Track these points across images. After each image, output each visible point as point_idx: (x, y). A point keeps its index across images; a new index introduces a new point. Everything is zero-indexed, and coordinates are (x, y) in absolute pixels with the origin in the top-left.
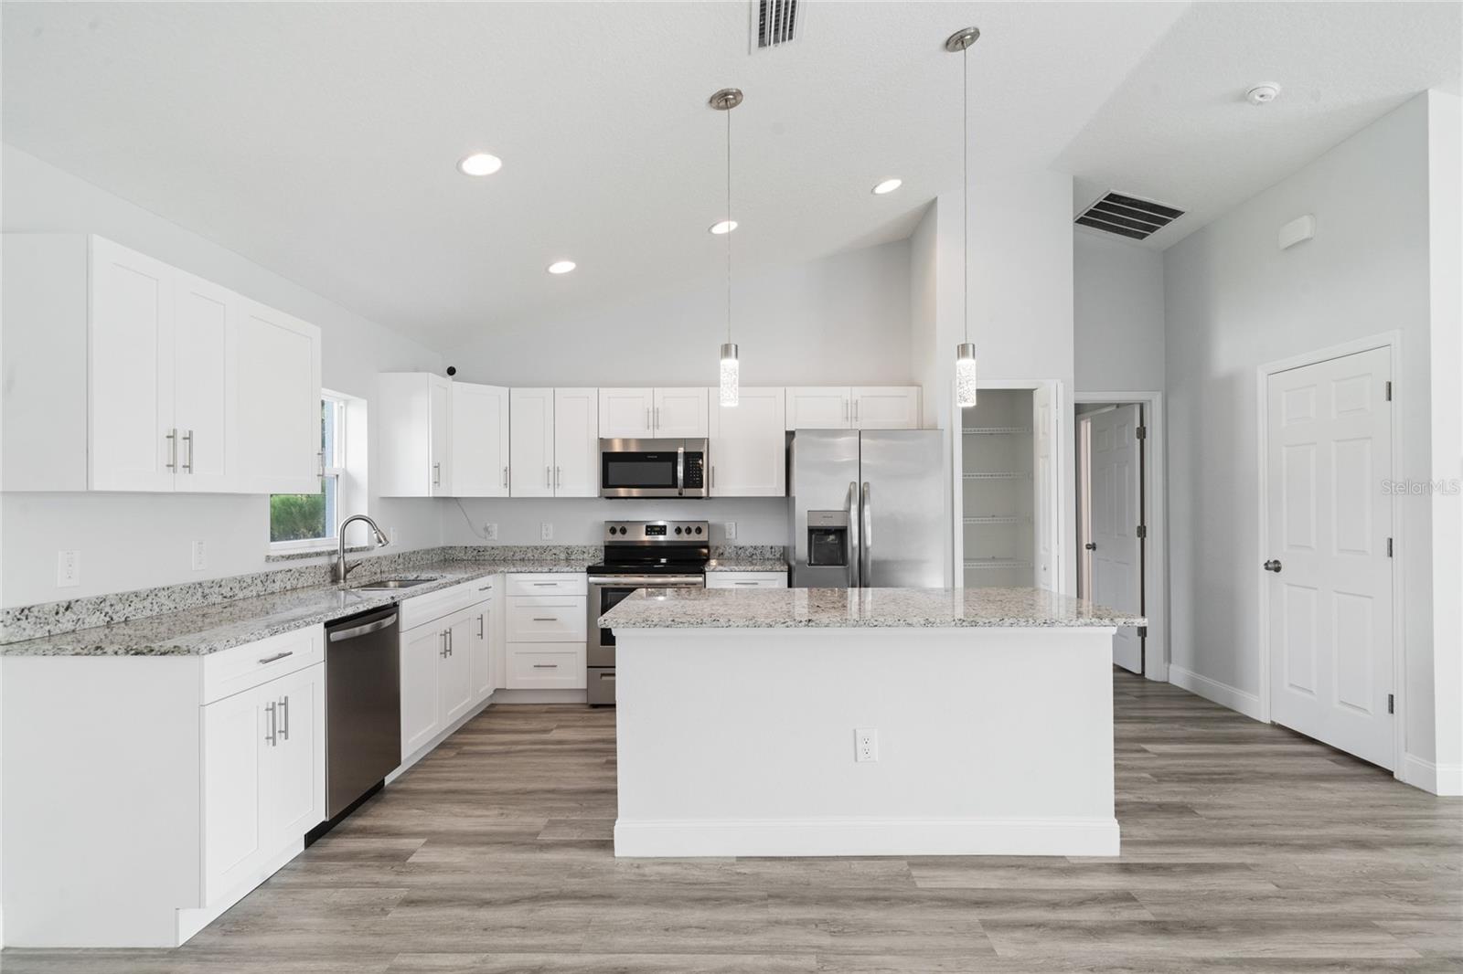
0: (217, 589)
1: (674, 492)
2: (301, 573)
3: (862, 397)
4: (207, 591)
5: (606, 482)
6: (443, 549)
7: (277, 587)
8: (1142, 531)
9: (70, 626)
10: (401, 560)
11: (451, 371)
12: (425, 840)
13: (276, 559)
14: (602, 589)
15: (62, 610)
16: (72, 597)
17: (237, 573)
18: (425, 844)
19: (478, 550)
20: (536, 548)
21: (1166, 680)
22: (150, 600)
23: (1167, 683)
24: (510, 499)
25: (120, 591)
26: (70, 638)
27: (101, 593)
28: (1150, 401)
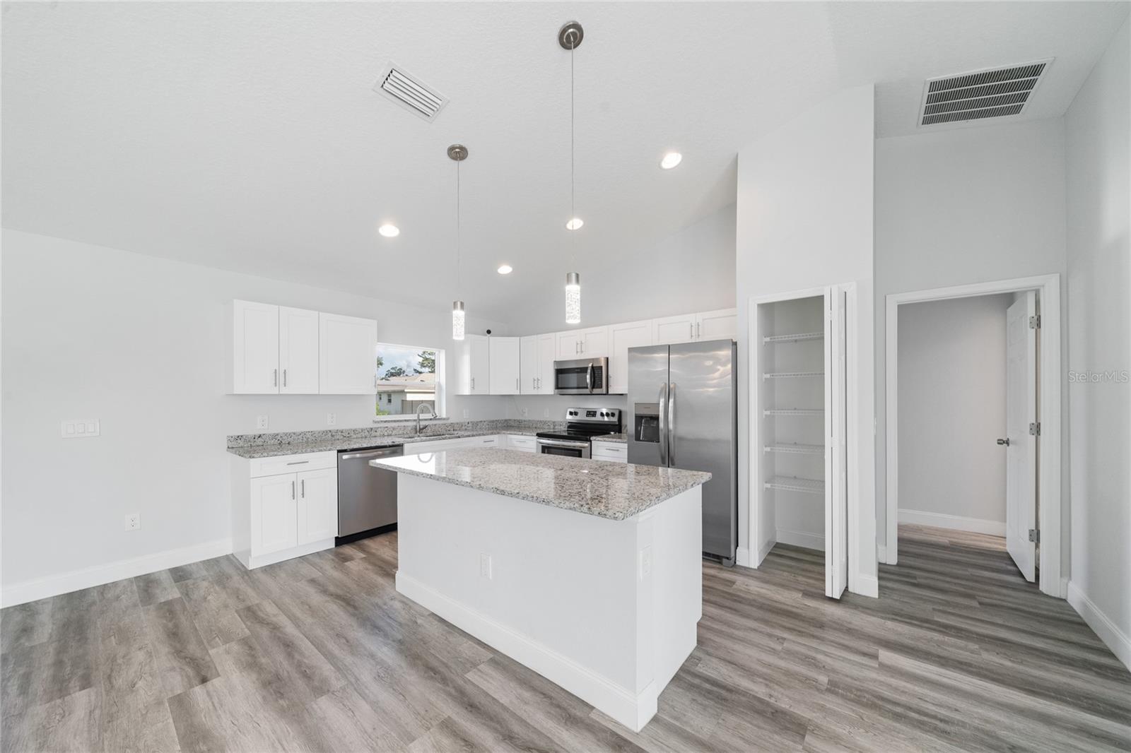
0: (340, 433)
1: (587, 391)
2: (394, 429)
3: (703, 320)
4: (334, 434)
5: (558, 386)
6: (506, 420)
7: (378, 434)
8: (1037, 429)
9: (261, 443)
10: (470, 425)
11: (489, 332)
12: (364, 556)
13: (378, 422)
14: (543, 446)
15: (256, 438)
16: (261, 433)
17: (354, 427)
18: (362, 559)
19: (519, 421)
20: (541, 421)
21: (1064, 598)
22: (301, 436)
23: (1065, 600)
24: (520, 396)
25: (285, 432)
26: (260, 448)
27: (276, 432)
28: (1043, 286)
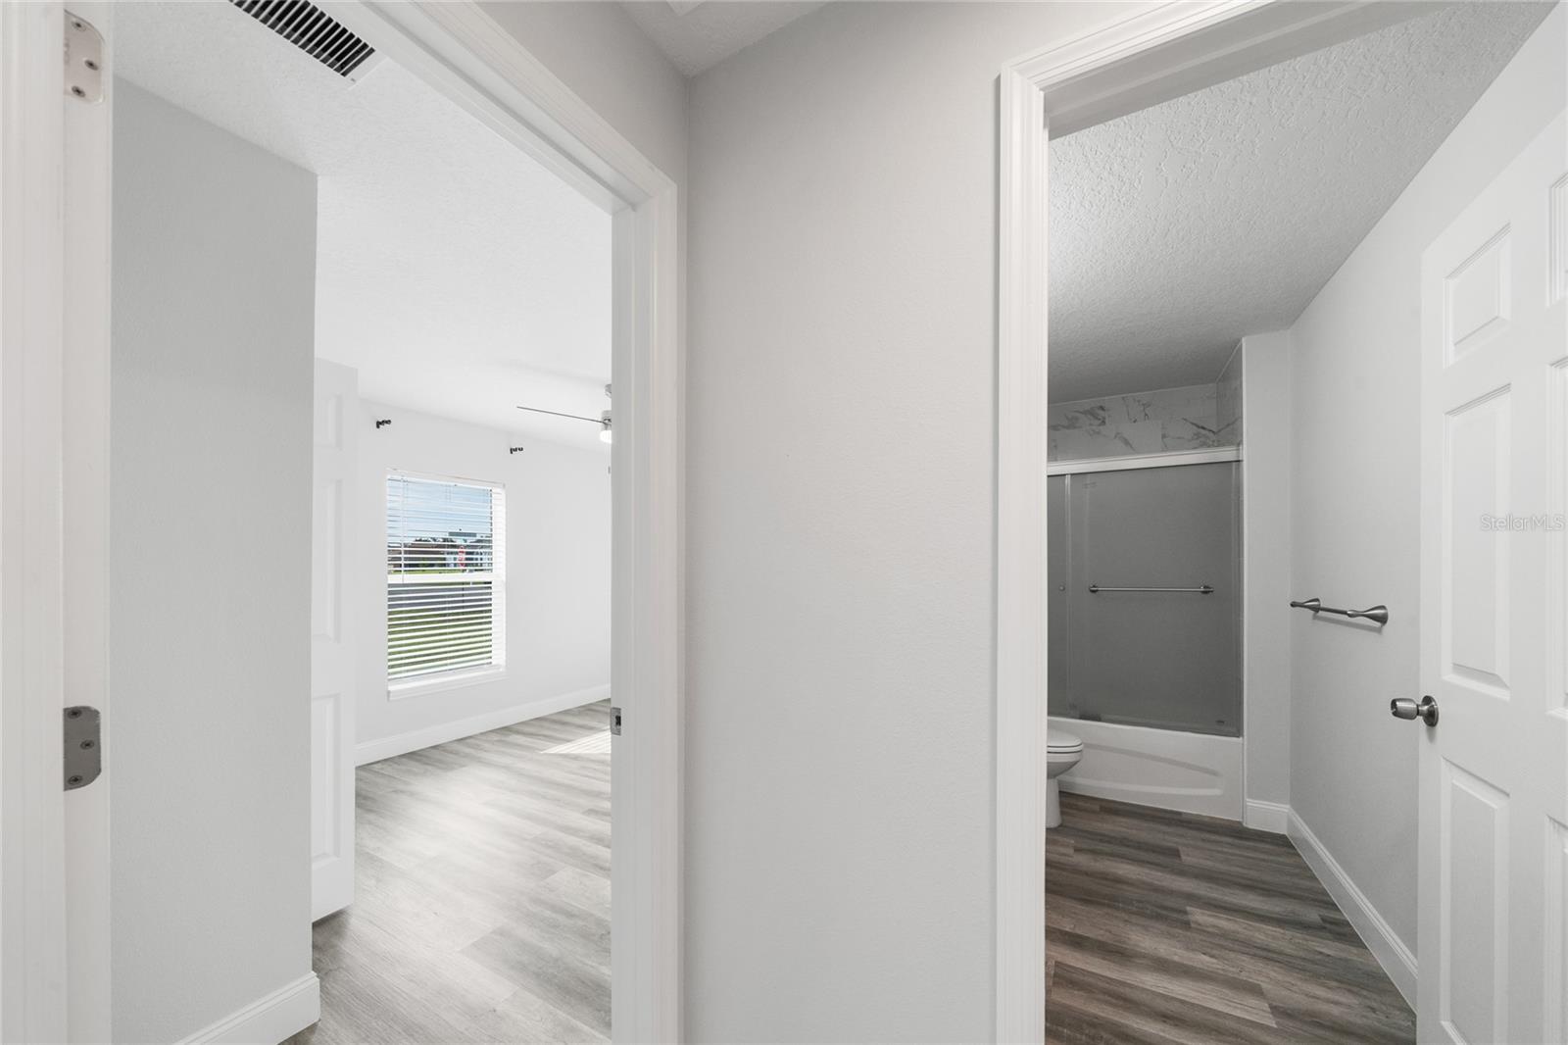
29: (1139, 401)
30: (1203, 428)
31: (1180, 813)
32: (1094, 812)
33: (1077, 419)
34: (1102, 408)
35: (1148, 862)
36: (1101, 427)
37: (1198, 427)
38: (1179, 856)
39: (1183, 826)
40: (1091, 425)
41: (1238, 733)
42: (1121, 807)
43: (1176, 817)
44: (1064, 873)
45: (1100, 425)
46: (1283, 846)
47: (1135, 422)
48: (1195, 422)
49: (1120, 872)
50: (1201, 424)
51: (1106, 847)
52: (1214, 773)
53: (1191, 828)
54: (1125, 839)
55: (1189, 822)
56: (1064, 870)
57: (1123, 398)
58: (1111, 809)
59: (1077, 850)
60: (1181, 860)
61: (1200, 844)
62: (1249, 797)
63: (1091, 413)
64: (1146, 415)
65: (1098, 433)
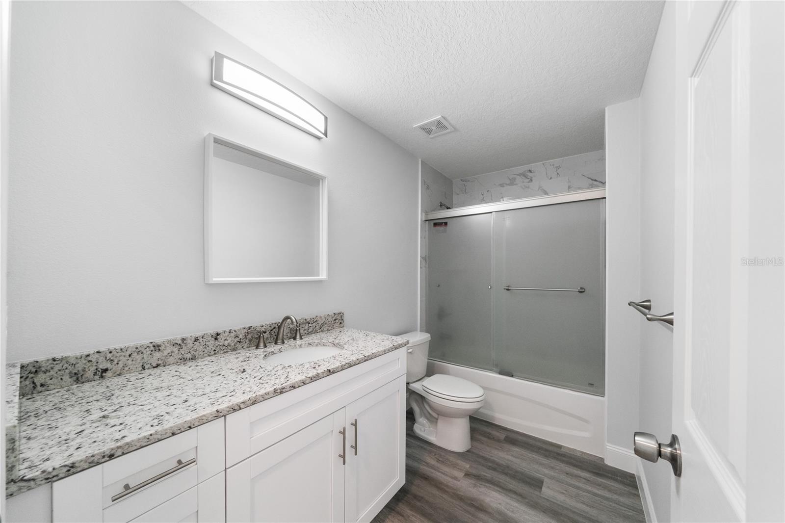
29: (553, 165)
30: (596, 180)
31: (560, 447)
32: (499, 441)
33: (515, 179)
34: (530, 171)
35: (515, 493)
36: (530, 183)
37: (592, 180)
38: (541, 488)
39: (557, 459)
40: (523, 182)
41: (602, 394)
42: (520, 438)
43: (556, 450)
44: (444, 496)
45: (529, 182)
46: (629, 485)
47: (551, 178)
48: (590, 177)
49: (488, 500)
50: (594, 178)
51: (489, 474)
52: (586, 421)
53: (562, 461)
54: (508, 467)
55: (564, 455)
56: (445, 492)
57: (543, 164)
58: (514, 439)
59: (467, 475)
60: (540, 492)
61: (563, 477)
62: (609, 442)
63: (524, 175)
64: (558, 174)
65: (528, 187)
